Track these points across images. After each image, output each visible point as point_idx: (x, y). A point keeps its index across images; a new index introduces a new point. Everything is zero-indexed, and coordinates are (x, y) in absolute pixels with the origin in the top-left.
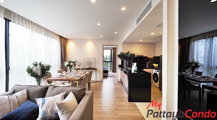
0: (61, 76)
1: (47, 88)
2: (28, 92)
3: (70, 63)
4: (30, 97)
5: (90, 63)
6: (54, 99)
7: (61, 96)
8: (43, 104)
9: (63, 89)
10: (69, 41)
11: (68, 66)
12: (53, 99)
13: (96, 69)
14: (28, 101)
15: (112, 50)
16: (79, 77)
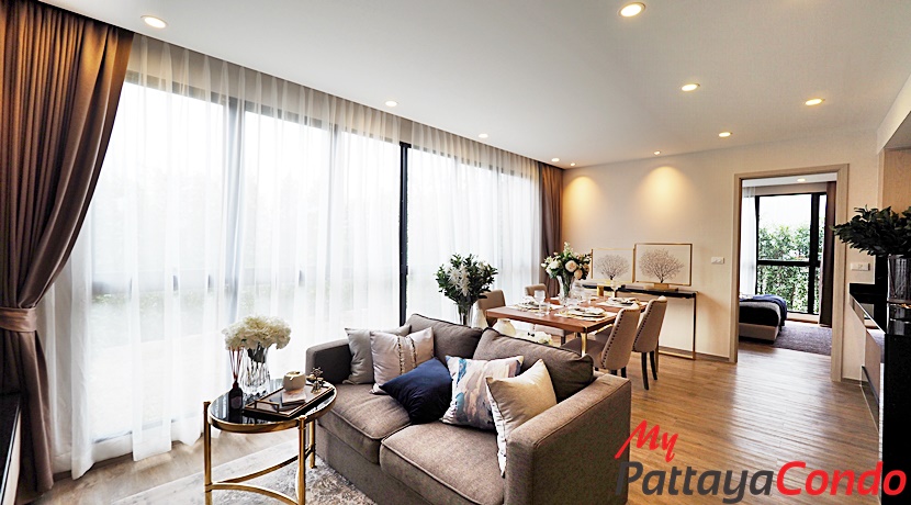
0: (530, 307)
1: (477, 335)
2: (435, 337)
3: (564, 263)
4: (438, 352)
5: (661, 266)
6: (489, 368)
7: (508, 367)
8: (462, 373)
9: (519, 346)
10: (578, 177)
11: (559, 274)
12: (486, 367)
13: (694, 296)
14: (433, 360)
15: (823, 199)
16: (592, 319)
